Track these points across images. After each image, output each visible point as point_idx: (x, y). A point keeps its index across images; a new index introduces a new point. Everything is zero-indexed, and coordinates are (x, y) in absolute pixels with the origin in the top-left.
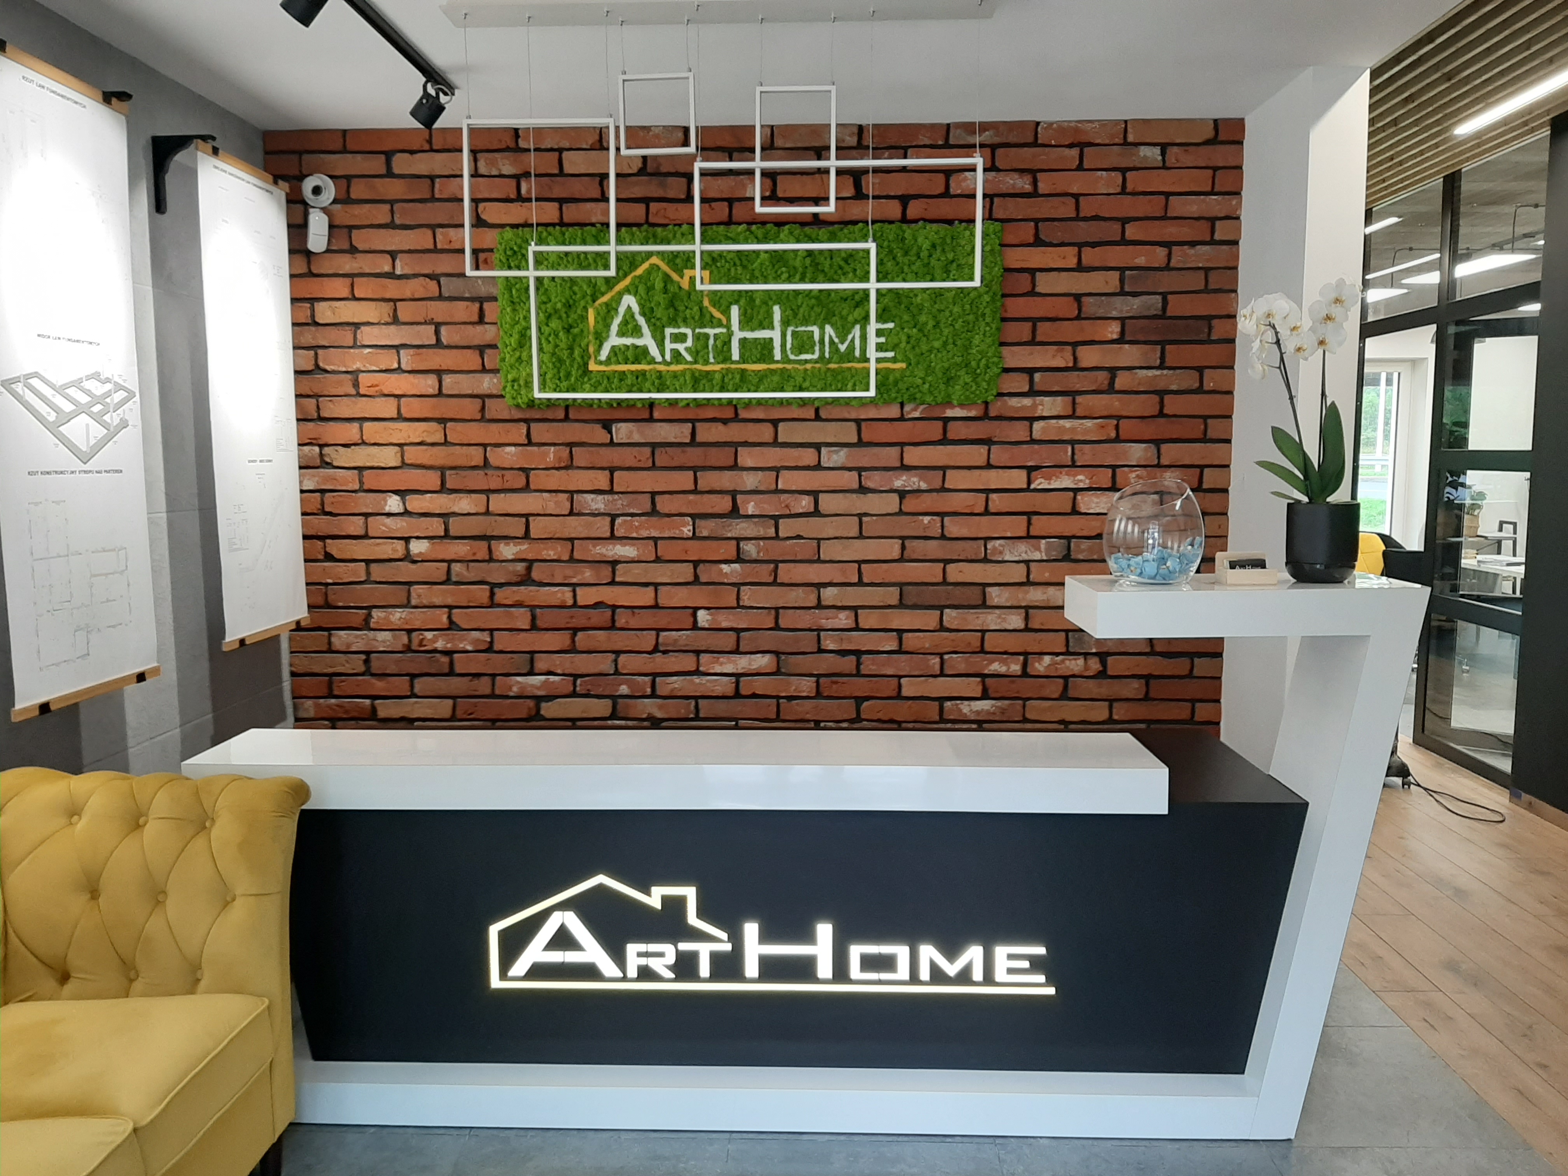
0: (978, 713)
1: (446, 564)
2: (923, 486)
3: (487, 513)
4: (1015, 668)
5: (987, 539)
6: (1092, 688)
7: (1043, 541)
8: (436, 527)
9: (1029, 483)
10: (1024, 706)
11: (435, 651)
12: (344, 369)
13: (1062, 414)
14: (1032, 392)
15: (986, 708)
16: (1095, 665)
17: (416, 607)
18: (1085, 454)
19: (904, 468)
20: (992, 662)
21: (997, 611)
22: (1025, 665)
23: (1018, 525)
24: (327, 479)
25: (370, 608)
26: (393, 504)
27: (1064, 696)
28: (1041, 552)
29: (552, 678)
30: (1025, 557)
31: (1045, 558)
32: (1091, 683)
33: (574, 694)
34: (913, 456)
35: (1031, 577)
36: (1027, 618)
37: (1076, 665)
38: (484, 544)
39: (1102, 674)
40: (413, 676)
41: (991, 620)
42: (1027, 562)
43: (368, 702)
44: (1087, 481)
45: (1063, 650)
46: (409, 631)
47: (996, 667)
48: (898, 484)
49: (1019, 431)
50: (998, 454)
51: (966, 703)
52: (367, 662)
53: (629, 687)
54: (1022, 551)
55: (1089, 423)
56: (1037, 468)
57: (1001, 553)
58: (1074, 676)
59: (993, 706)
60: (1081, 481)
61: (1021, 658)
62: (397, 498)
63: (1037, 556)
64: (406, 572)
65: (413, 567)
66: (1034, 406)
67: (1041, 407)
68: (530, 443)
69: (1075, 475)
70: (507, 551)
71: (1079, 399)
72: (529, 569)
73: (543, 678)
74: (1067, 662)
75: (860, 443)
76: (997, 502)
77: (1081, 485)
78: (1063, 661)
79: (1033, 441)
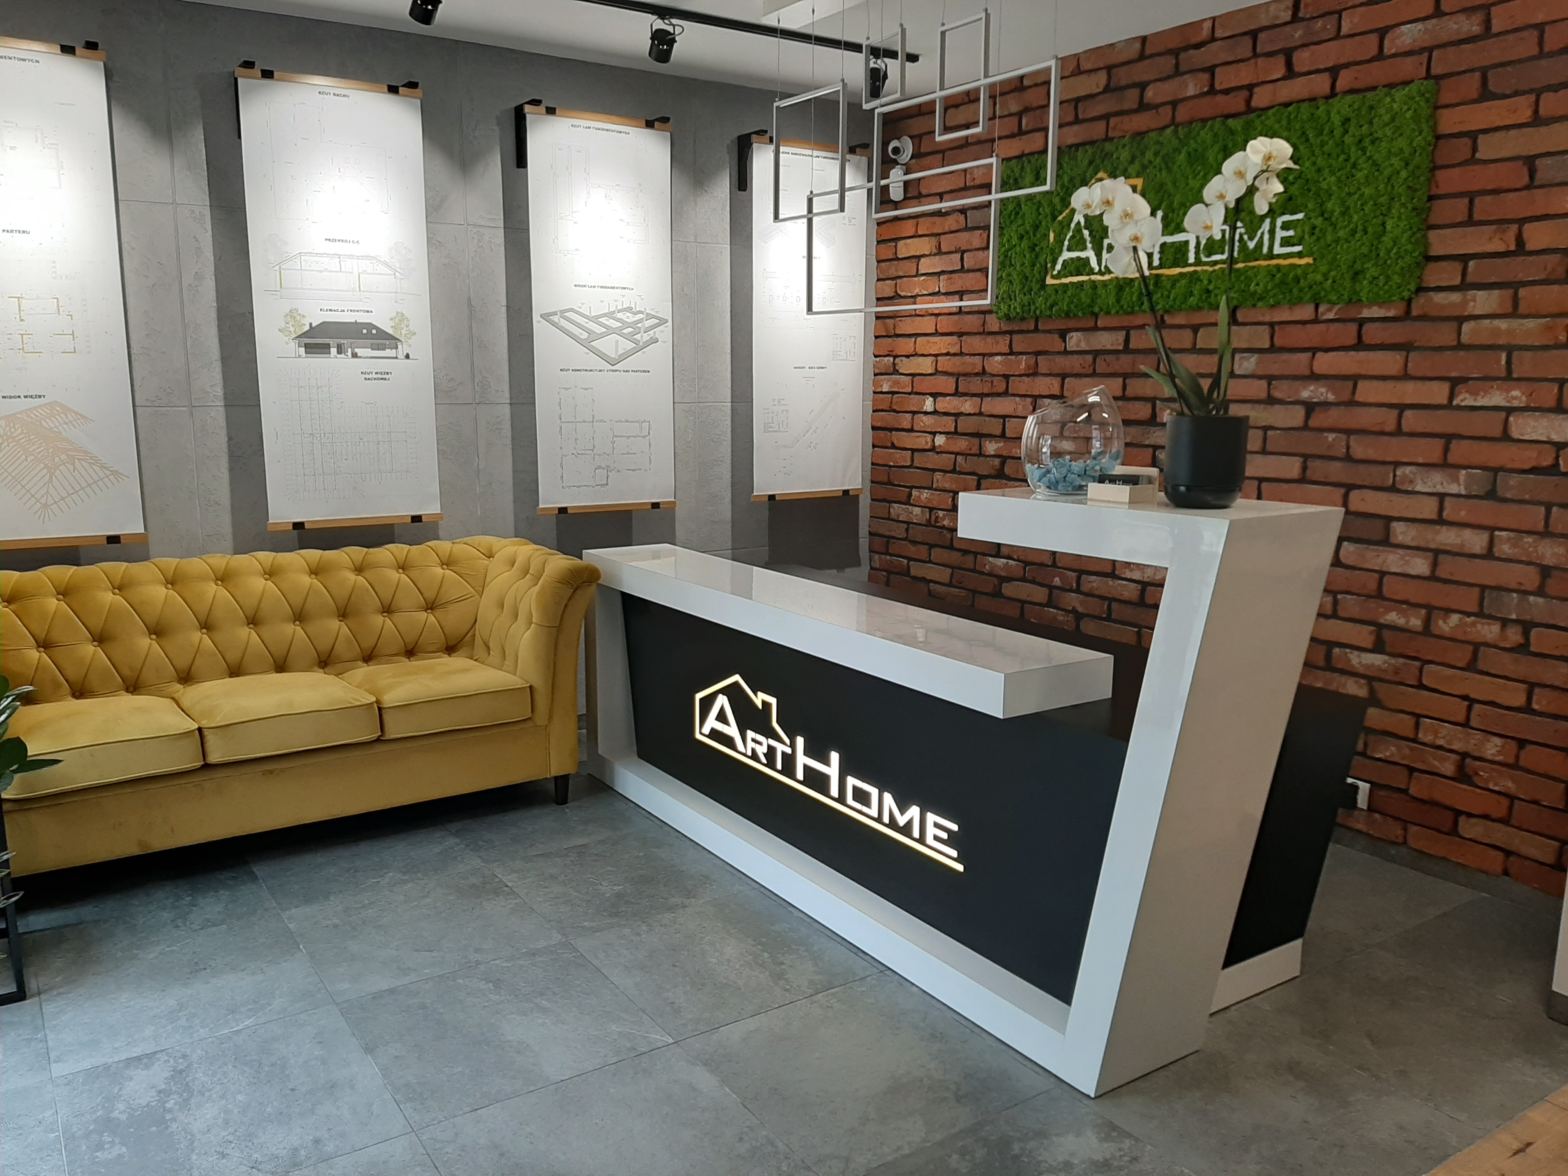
0: (1367, 667)
1: (954, 456)
2: (1331, 397)
3: (980, 414)
4: (1416, 622)
5: (1397, 464)
6: (1507, 663)
7: (1464, 472)
8: (949, 424)
9: (1451, 397)
10: (1421, 671)
11: (943, 527)
12: (909, 294)
13: (1498, 312)
14: (1464, 286)
15: (1377, 663)
16: (1514, 636)
17: (936, 490)
18: (1524, 364)
19: (1314, 377)
20: (1388, 610)
21: (1401, 551)
22: (1427, 621)
23: (1432, 450)
24: (896, 383)
25: (912, 487)
26: (929, 404)
27: (1471, 666)
28: (1459, 485)
29: (1011, 562)
30: (1440, 489)
31: (1463, 492)
32: (1507, 657)
33: (1023, 579)
34: (1324, 363)
35: (1445, 514)
36: (1435, 565)
37: (1490, 631)
38: (976, 441)
39: (1523, 648)
40: (931, 546)
41: (1392, 561)
42: (1442, 497)
43: (905, 561)
44: (1524, 398)
45: (1475, 609)
46: (931, 509)
47: (1393, 617)
48: (1305, 394)
49: (1444, 335)
50: (1418, 363)
51: (1356, 653)
52: (907, 530)
53: (1061, 580)
54: (1437, 482)
55: (1531, 324)
56: (1464, 380)
57: (1411, 482)
58: (1487, 645)
59: (1385, 662)
60: (1515, 398)
61: (1423, 611)
62: (931, 399)
63: (1454, 489)
64: (932, 460)
65: (936, 456)
66: (1465, 302)
67: (1472, 304)
68: (1011, 353)
69: (1508, 391)
70: (991, 447)
71: (1522, 292)
72: (1003, 464)
73: (1005, 561)
74: (1479, 626)
75: (1273, 349)
76: (1410, 419)
77: (1516, 403)
78: (1473, 624)
79: (1460, 346)
